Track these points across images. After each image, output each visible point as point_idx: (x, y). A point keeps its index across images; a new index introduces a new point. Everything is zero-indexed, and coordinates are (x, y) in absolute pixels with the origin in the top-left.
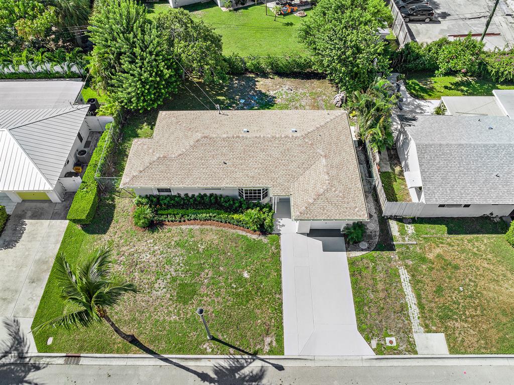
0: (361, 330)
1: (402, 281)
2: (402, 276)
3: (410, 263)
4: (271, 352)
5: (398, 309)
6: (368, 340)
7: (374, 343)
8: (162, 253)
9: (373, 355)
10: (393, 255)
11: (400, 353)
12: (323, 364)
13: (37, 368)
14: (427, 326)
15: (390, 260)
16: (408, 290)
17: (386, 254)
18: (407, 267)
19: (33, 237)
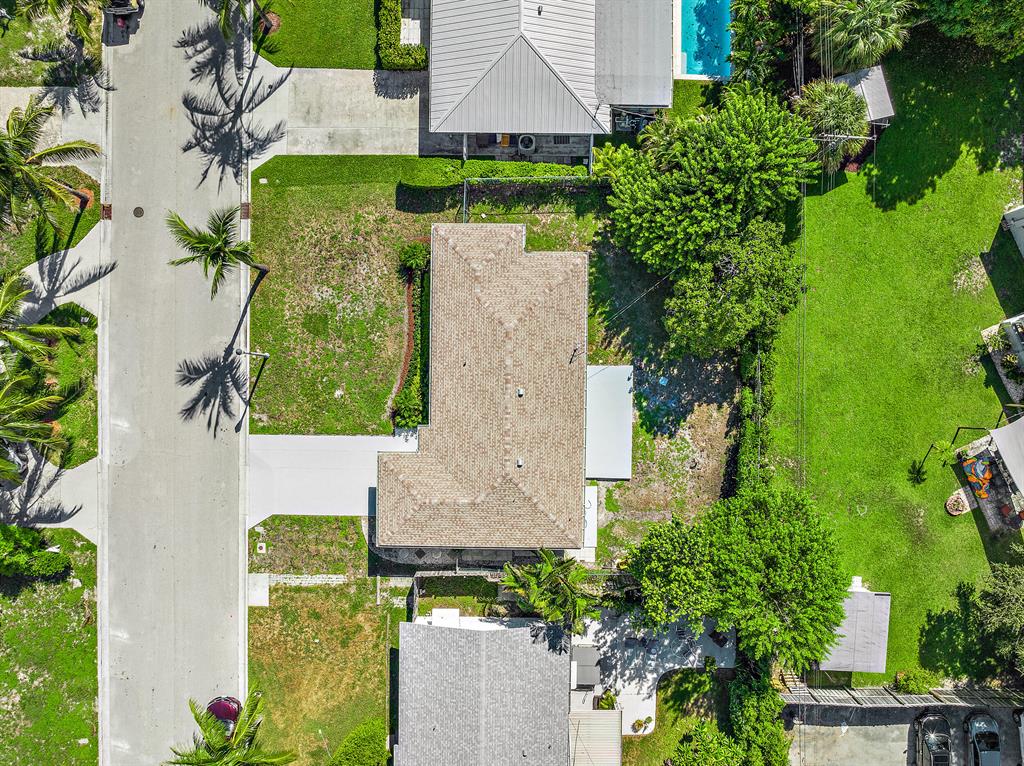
0: (274, 518)
1: (330, 576)
2: (336, 576)
3: (353, 590)
4: (252, 421)
5: (297, 563)
6: (264, 524)
7: (260, 530)
8: (369, 288)
9: (249, 526)
10: (363, 571)
11: (250, 555)
12: (241, 473)
13: (236, 175)
14: (276, 590)
15: (357, 567)
16: (318, 580)
17: (365, 564)
18: (348, 585)
19: (391, 115)
